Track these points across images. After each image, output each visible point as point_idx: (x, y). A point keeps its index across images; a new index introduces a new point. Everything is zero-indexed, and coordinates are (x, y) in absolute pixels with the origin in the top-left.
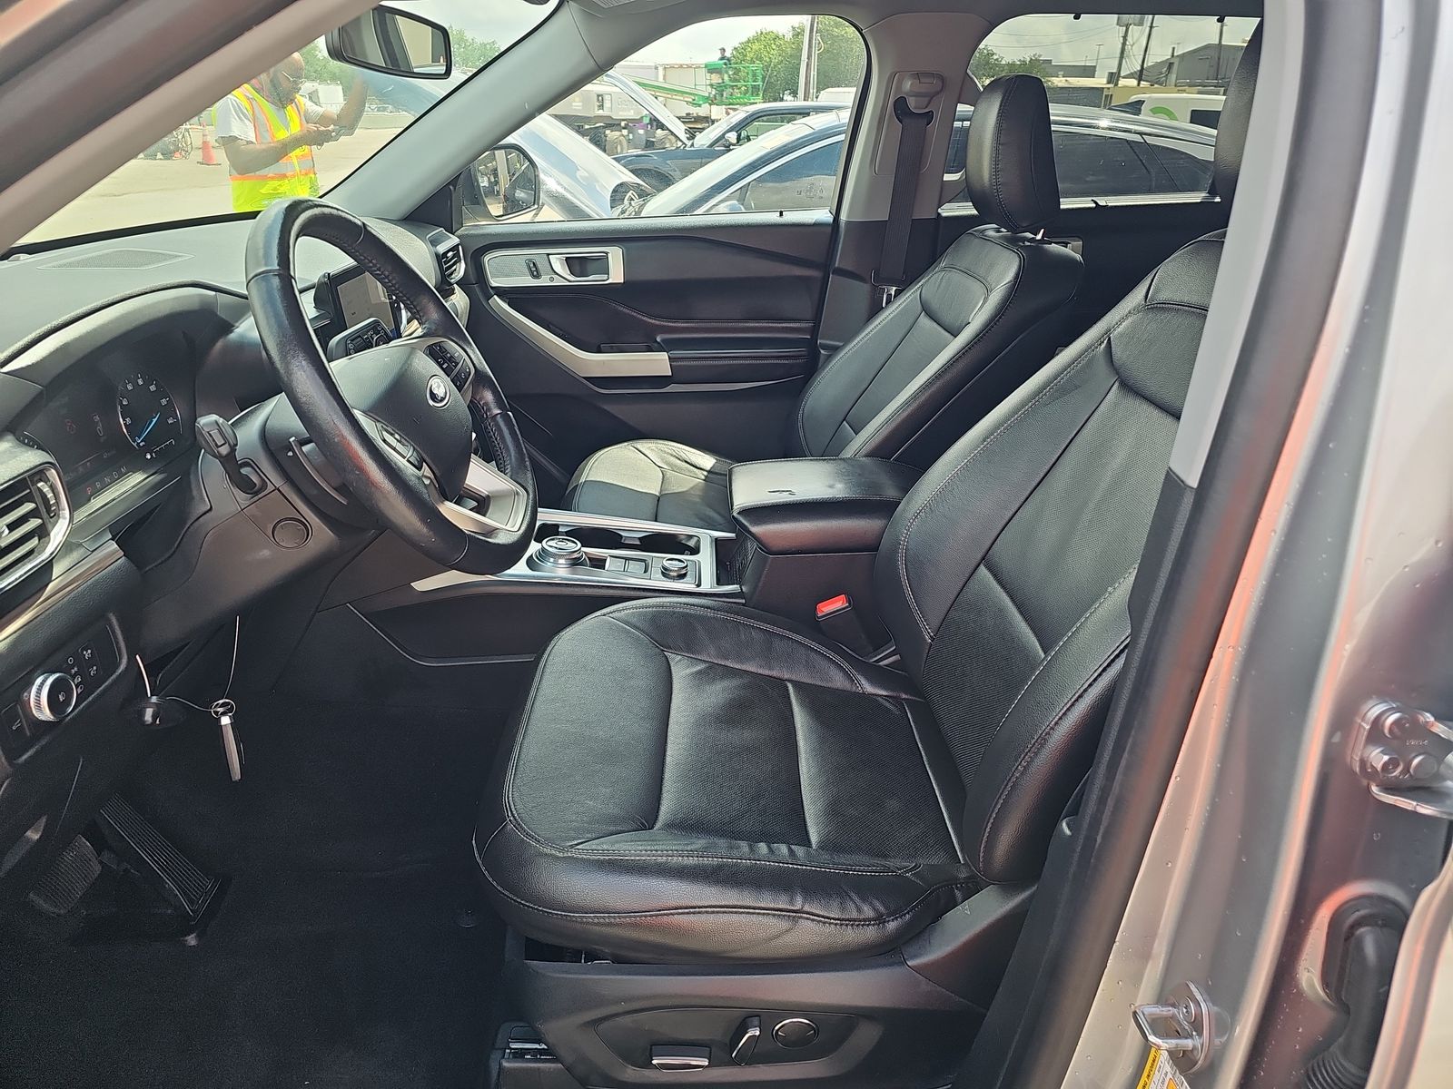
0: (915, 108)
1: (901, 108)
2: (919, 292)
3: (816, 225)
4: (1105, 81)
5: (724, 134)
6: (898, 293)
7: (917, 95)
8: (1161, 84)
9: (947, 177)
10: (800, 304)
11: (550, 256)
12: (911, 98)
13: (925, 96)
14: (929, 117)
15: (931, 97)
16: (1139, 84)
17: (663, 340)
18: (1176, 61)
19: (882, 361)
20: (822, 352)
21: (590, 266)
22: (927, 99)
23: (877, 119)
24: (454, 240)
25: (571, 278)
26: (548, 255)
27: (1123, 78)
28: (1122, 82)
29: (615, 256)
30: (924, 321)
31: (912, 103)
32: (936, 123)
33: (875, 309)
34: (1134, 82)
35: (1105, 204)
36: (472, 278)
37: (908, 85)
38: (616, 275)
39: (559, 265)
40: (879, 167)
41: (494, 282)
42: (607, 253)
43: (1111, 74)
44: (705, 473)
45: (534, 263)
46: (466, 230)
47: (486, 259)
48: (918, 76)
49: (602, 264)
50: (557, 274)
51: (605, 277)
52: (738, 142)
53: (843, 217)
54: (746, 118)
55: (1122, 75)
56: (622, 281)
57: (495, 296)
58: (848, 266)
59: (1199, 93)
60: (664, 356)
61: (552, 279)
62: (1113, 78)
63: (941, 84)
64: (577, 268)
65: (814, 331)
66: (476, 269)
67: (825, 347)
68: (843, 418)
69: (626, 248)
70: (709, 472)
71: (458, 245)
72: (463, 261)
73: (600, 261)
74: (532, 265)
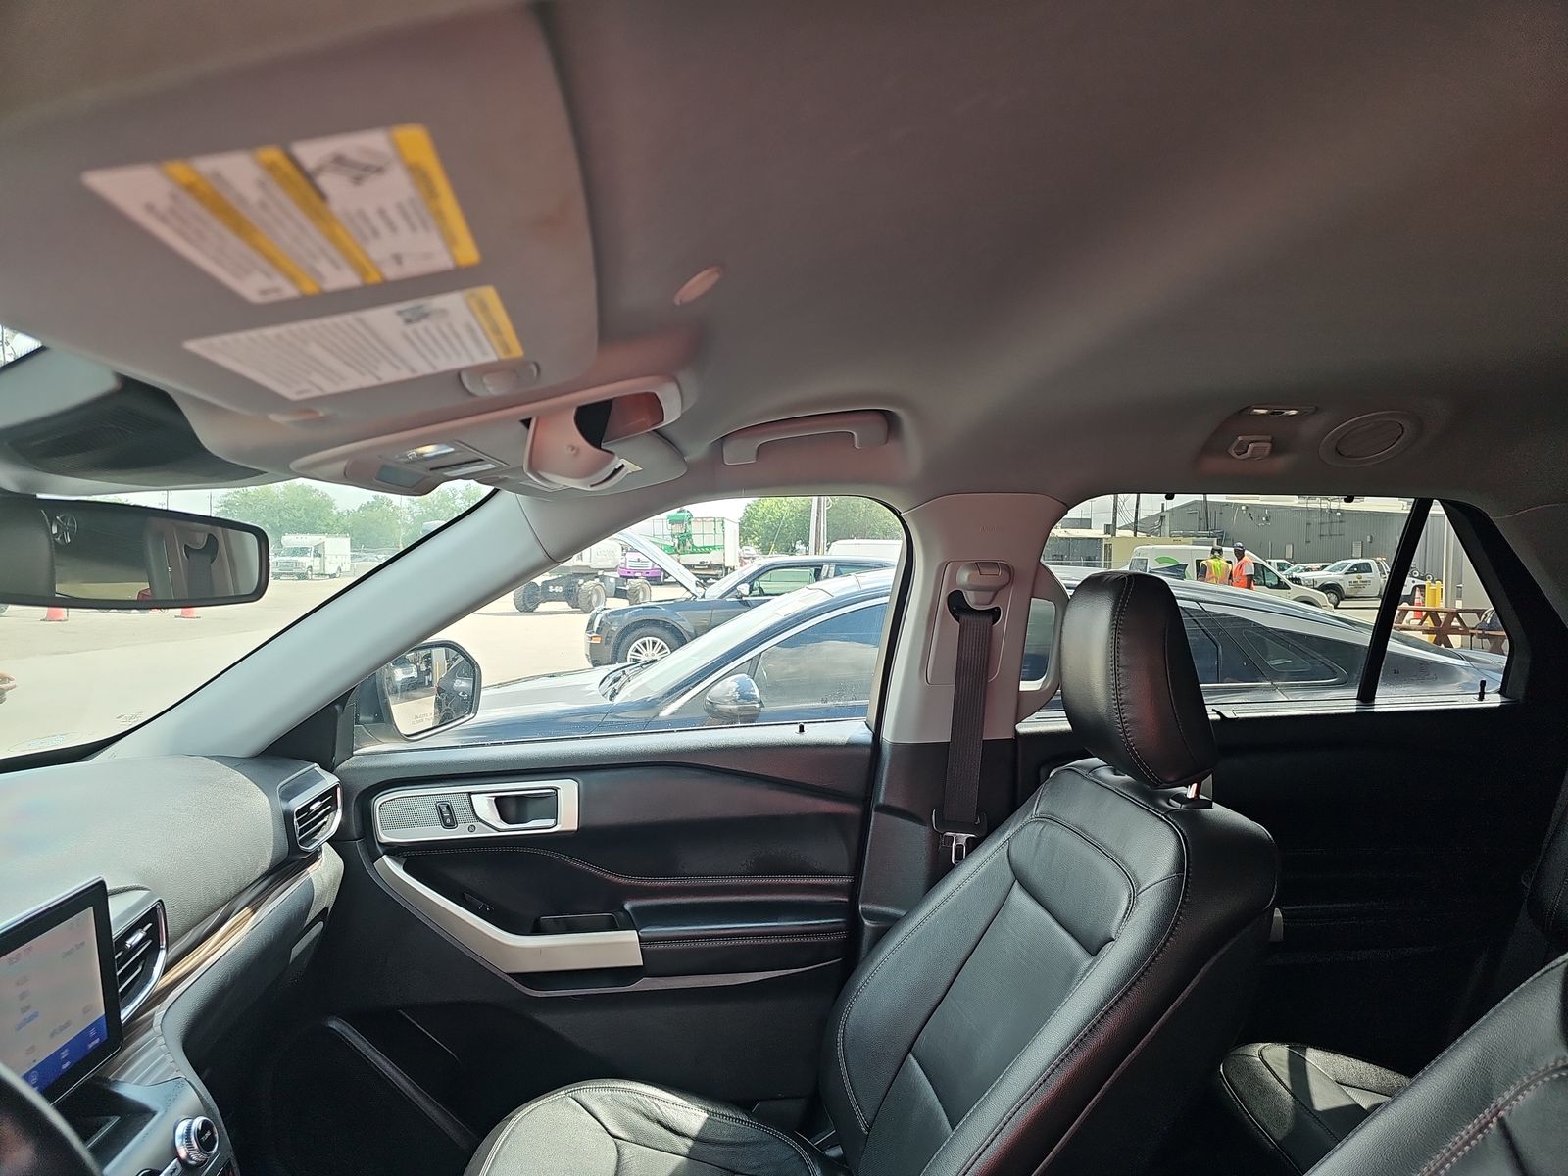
0: (977, 603)
1: (957, 604)
2: (1006, 849)
3: (850, 745)
4: (1102, 532)
5: (736, 586)
6: (973, 845)
7: (976, 589)
8: (1156, 535)
9: (1026, 686)
10: (832, 853)
11: (473, 796)
12: (968, 592)
13: (991, 591)
14: (994, 614)
15: (996, 591)
16: (1135, 535)
17: (634, 909)
18: (1167, 515)
19: (962, 956)
20: (867, 923)
21: (531, 807)
22: (992, 593)
23: (926, 616)
24: (330, 781)
25: (504, 826)
26: (470, 793)
27: (1120, 529)
28: (1119, 533)
29: (568, 792)
30: (1019, 896)
31: (971, 598)
32: (1004, 620)
33: (940, 869)
34: (1130, 533)
35: (1233, 716)
36: (354, 831)
37: (964, 577)
38: (568, 818)
39: (485, 806)
40: (932, 675)
41: (385, 837)
42: (556, 789)
43: (1108, 526)
44: (690, 1142)
45: (448, 807)
46: (355, 761)
47: (378, 801)
48: (978, 566)
49: (548, 804)
50: (481, 821)
51: (551, 822)
52: (750, 592)
53: (887, 736)
54: (759, 571)
55: (1118, 526)
56: (576, 828)
57: (385, 857)
58: (898, 803)
59: (1194, 543)
60: (631, 936)
61: (472, 829)
62: (1110, 529)
63: (1008, 576)
64: (512, 809)
65: (853, 891)
66: (362, 819)
67: (871, 916)
68: (906, 1047)
69: (583, 781)
70: (696, 1139)
71: (335, 788)
72: (340, 811)
73: (545, 800)
74: (444, 809)
